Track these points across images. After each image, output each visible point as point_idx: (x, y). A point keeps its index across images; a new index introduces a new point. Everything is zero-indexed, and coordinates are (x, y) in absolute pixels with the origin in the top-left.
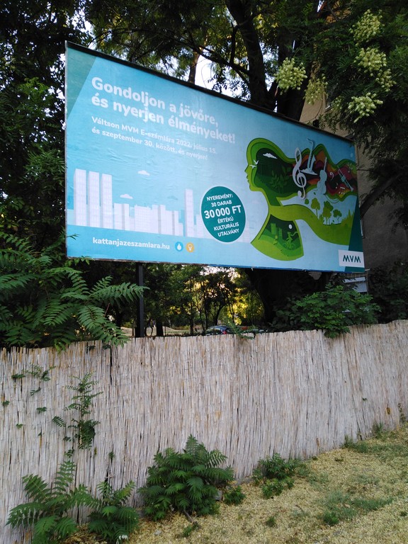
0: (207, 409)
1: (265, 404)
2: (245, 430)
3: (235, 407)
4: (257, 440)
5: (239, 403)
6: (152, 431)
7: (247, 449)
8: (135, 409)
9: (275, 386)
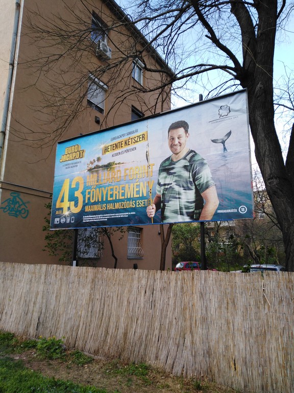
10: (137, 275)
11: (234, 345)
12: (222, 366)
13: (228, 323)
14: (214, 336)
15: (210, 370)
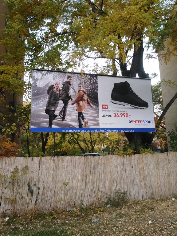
0: (73, 182)
1: (97, 182)
2: (88, 190)
3: (84, 181)
4: (93, 194)
5: (86, 180)
6: (53, 186)
7: (88, 196)
8: (47, 179)
9: (102, 175)
10: (114, 158)
11: (160, 181)
12: (157, 191)
13: (158, 173)
14: (153, 180)
15: (153, 194)
